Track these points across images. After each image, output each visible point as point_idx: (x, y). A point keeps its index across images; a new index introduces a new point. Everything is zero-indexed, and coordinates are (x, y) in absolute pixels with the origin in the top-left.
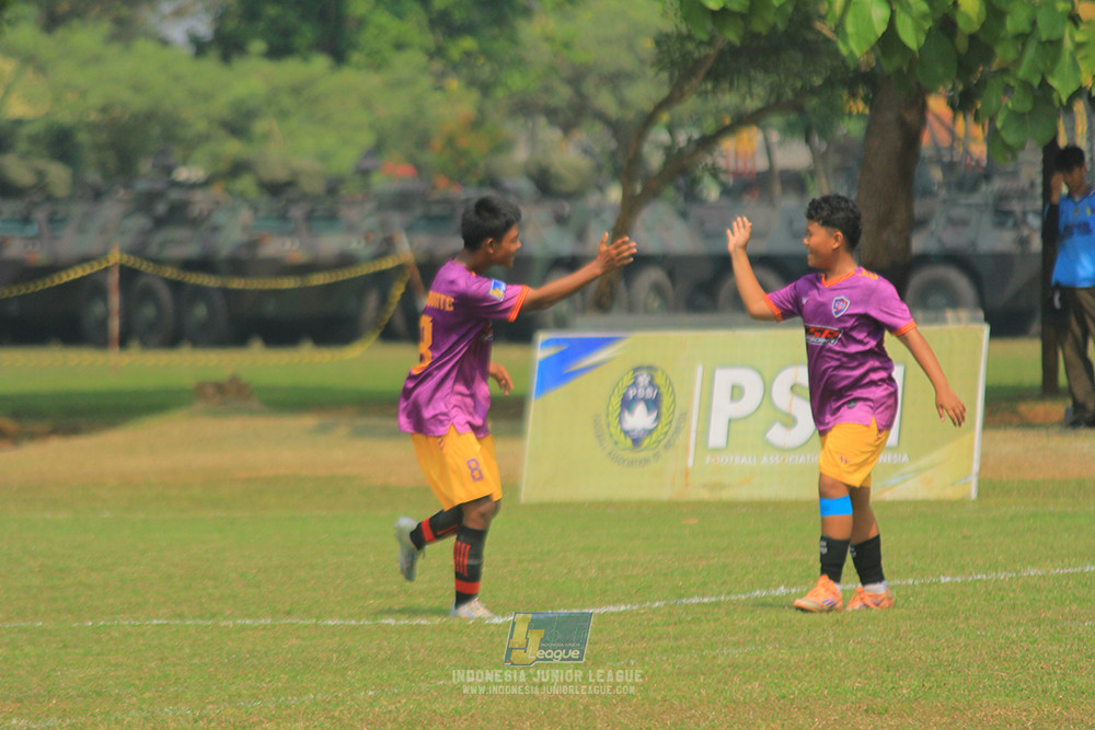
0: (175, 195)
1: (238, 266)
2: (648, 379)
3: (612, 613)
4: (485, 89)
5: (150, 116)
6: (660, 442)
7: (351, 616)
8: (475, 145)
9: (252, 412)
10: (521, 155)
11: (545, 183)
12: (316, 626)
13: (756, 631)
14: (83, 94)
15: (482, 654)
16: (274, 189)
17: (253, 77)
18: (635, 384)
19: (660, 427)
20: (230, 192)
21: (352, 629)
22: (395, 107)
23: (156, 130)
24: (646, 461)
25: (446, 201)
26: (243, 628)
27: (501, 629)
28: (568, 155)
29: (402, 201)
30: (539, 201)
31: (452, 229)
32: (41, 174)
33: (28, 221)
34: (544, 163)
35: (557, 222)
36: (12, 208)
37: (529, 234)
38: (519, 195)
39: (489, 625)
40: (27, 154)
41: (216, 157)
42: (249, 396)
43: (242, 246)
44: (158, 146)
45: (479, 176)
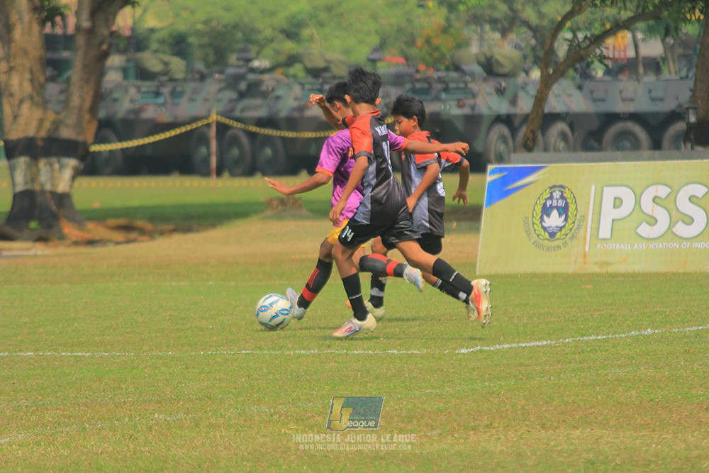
0: (251, 77)
1: (292, 123)
2: (560, 194)
3: (538, 346)
4: (451, 7)
5: (236, 27)
6: (567, 235)
7: (369, 349)
8: (445, 43)
9: (302, 217)
10: (474, 49)
11: (490, 68)
12: (347, 354)
13: (633, 357)
14: (192, 12)
15: (454, 373)
16: (315, 72)
18: (551, 197)
19: (567, 225)
20: (287, 76)
21: (369, 356)
22: (393, 18)
23: (239, 36)
24: (559, 247)
25: (427, 80)
26: (300, 356)
27: (466, 356)
28: (506, 49)
29: (398, 79)
30: (485, 80)
31: (429, 97)
32: (166, 64)
33: (157, 94)
34: (489, 55)
35: (497, 93)
36: (147, 86)
37: (479, 101)
38: (472, 75)
39: (458, 354)
40: (156, 51)
41: (277, 52)
42: (300, 206)
43: (294, 109)
44: (240, 46)
45: (447, 63)
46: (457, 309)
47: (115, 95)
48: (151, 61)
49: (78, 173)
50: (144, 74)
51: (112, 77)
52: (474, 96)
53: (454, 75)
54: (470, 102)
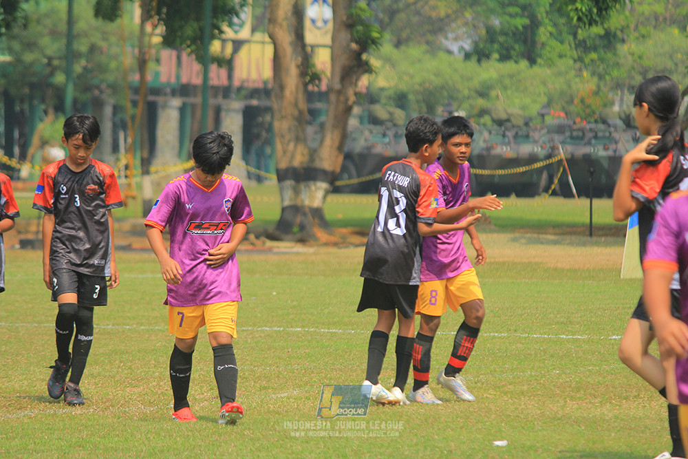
4: (601, 77)
5: (443, 87)
8: (595, 103)
9: (491, 231)
10: (616, 108)
11: (628, 122)
14: (412, 77)
16: (500, 123)
17: (492, 70)
20: (479, 124)
22: (557, 84)
23: (445, 94)
25: (582, 130)
29: (560, 129)
30: (624, 131)
31: (583, 142)
32: (391, 114)
33: (384, 135)
34: (628, 112)
35: (633, 140)
36: (377, 129)
37: (620, 146)
38: (615, 127)
39: (611, 339)
40: (386, 104)
41: (472, 107)
42: (490, 222)
43: (483, 149)
44: (446, 101)
45: (596, 118)
46: (608, 304)
47: (354, 135)
48: (380, 111)
49: (327, 193)
50: (375, 121)
51: (353, 122)
52: (616, 143)
53: (601, 126)
54: (613, 146)
